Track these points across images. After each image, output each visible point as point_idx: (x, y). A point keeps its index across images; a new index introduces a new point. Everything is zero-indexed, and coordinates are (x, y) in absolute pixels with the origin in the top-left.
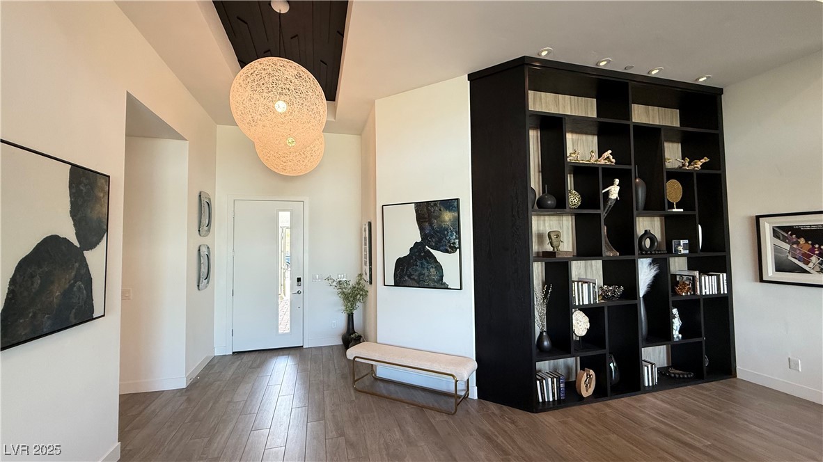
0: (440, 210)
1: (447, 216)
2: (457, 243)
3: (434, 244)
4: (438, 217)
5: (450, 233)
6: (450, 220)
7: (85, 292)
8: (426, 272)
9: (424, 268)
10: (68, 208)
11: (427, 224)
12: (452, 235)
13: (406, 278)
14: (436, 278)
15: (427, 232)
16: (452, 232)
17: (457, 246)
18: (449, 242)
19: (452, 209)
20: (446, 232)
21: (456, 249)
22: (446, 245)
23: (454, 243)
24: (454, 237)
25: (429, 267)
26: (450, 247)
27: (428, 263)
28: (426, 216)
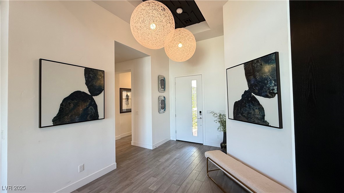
0: (261, 65)
1: (267, 69)
2: (276, 89)
3: (257, 91)
4: (260, 70)
5: (269, 82)
6: (269, 71)
7: (94, 110)
8: (252, 111)
9: (251, 109)
10: (85, 82)
11: (252, 77)
12: (271, 83)
13: (240, 115)
14: (259, 117)
15: (252, 82)
16: (271, 80)
17: (276, 91)
18: (269, 89)
19: (270, 63)
20: (266, 82)
21: (275, 94)
22: (266, 92)
23: (273, 90)
24: (273, 85)
25: (254, 108)
26: (270, 93)
27: (253, 105)
28: (252, 71)
